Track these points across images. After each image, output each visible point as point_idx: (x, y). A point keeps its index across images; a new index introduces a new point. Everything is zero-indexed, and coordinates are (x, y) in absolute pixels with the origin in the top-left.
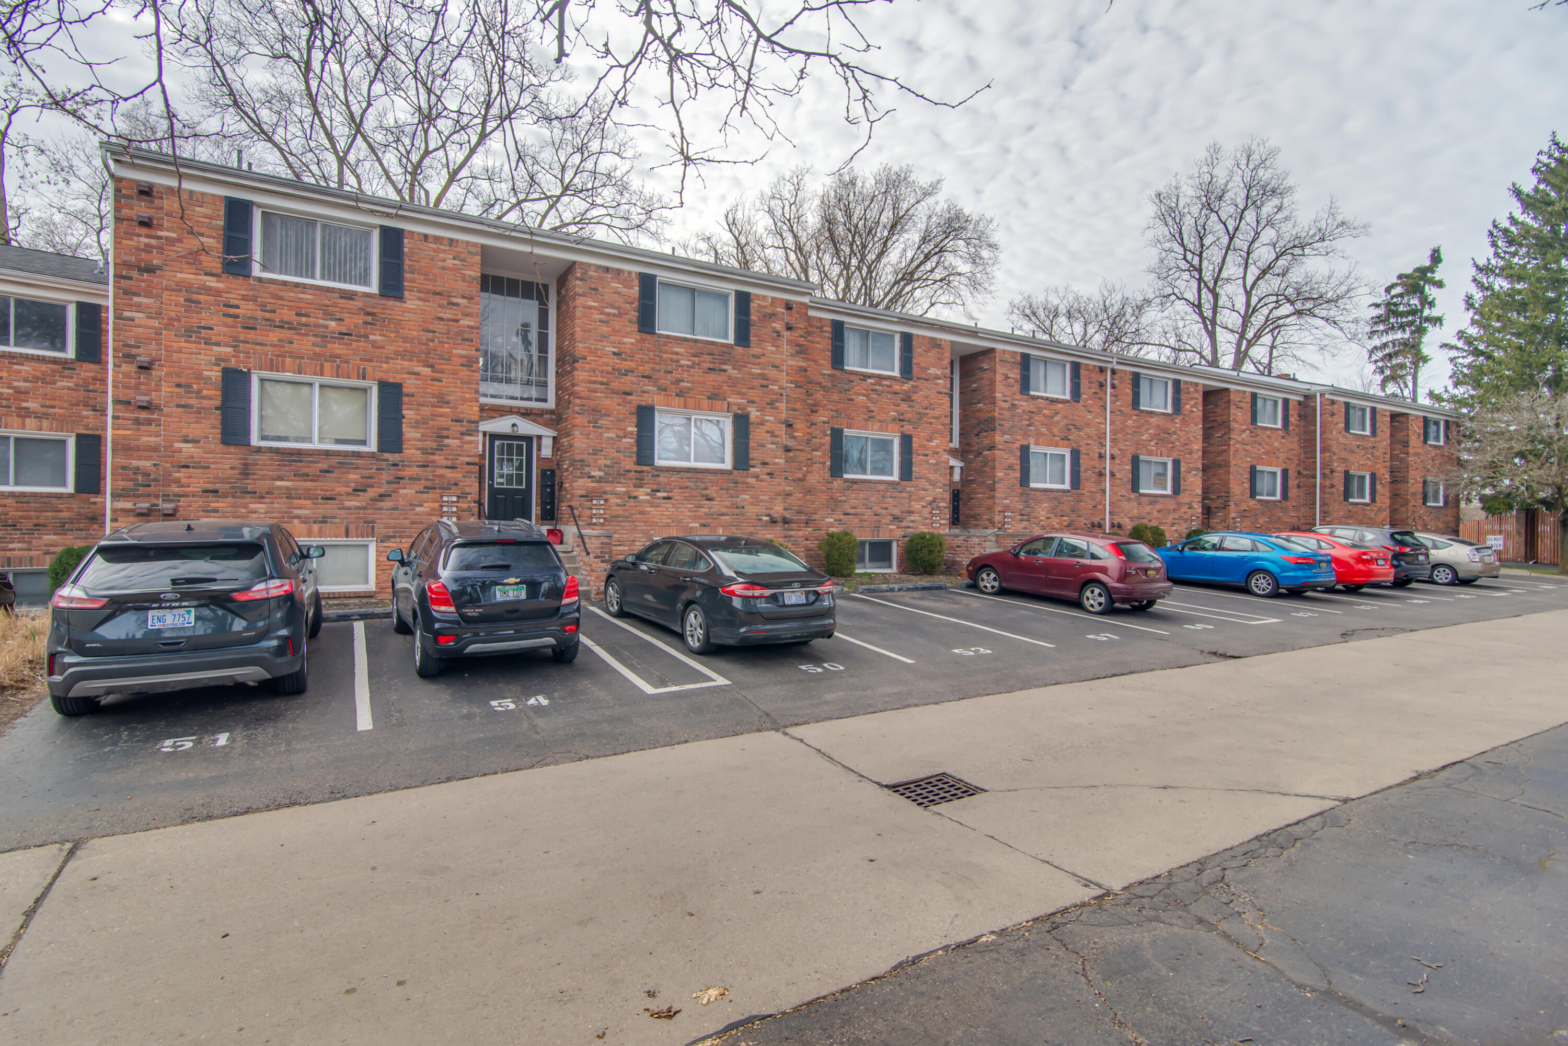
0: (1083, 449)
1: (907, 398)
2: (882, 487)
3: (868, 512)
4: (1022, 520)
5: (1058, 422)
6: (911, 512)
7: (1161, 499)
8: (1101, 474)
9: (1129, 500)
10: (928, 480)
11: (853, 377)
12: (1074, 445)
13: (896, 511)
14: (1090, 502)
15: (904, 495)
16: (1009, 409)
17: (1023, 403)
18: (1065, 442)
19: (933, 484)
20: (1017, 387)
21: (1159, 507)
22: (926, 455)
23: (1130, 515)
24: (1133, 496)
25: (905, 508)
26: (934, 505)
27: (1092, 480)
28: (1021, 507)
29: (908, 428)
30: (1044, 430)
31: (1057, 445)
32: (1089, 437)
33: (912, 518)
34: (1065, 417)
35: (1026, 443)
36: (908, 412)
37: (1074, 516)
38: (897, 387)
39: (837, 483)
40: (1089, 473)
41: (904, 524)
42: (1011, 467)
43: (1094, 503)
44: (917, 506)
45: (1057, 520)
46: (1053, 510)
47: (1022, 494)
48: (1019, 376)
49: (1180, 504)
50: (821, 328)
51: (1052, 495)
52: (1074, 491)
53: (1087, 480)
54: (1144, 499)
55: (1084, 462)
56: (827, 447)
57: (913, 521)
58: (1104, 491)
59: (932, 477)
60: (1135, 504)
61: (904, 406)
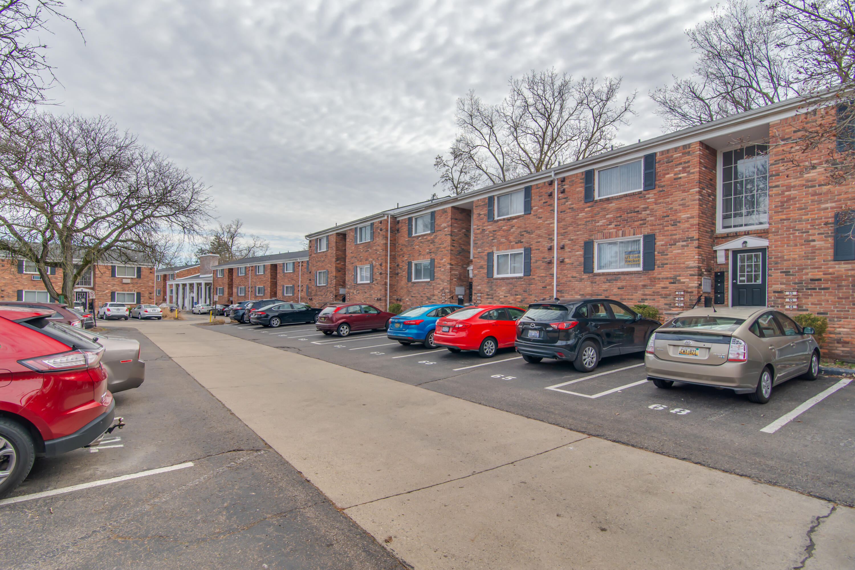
0: (534, 247)
1: (433, 242)
2: (423, 284)
3: (419, 296)
4: (487, 298)
5: (514, 233)
6: (434, 295)
7: (622, 277)
8: (550, 263)
9: (581, 280)
10: (441, 279)
11: (414, 239)
12: (527, 245)
13: (428, 295)
14: (540, 284)
15: (432, 287)
16: (481, 233)
17: (489, 227)
18: (519, 244)
19: (443, 281)
20: (485, 219)
21: (620, 284)
22: (440, 267)
23: (581, 293)
24: (585, 276)
25: (432, 294)
26: (443, 291)
27: (542, 267)
28: (488, 290)
29: (433, 255)
30: (503, 240)
31: (512, 248)
32: (539, 236)
33: (434, 298)
34: (519, 227)
35: (491, 251)
36: (433, 248)
37: (526, 294)
38: (429, 238)
39: (410, 284)
40: (539, 263)
41: (431, 301)
42: (481, 267)
43: (544, 285)
44: (436, 292)
45: (512, 298)
46: (509, 292)
47: (488, 282)
48: (487, 212)
49: (654, 281)
50: (405, 223)
51: (508, 281)
52: (526, 277)
53: (538, 268)
54: (598, 278)
55: (535, 255)
56: (407, 270)
57: (435, 300)
58: (552, 275)
59: (442, 277)
60: (588, 283)
61: (432, 246)
